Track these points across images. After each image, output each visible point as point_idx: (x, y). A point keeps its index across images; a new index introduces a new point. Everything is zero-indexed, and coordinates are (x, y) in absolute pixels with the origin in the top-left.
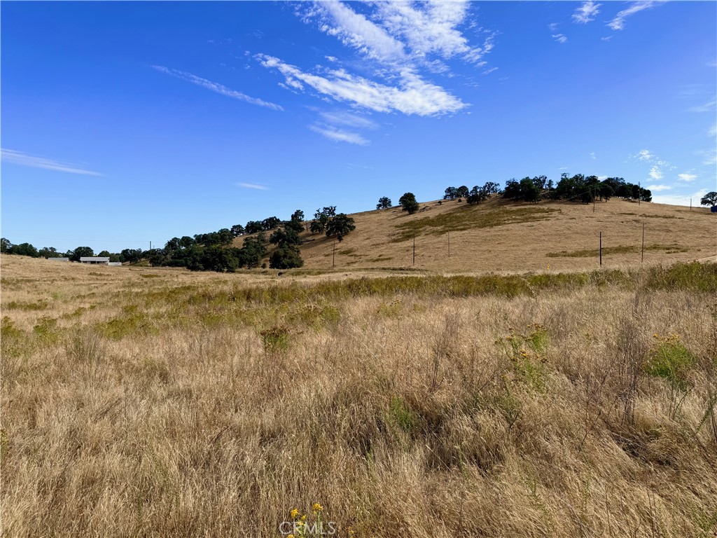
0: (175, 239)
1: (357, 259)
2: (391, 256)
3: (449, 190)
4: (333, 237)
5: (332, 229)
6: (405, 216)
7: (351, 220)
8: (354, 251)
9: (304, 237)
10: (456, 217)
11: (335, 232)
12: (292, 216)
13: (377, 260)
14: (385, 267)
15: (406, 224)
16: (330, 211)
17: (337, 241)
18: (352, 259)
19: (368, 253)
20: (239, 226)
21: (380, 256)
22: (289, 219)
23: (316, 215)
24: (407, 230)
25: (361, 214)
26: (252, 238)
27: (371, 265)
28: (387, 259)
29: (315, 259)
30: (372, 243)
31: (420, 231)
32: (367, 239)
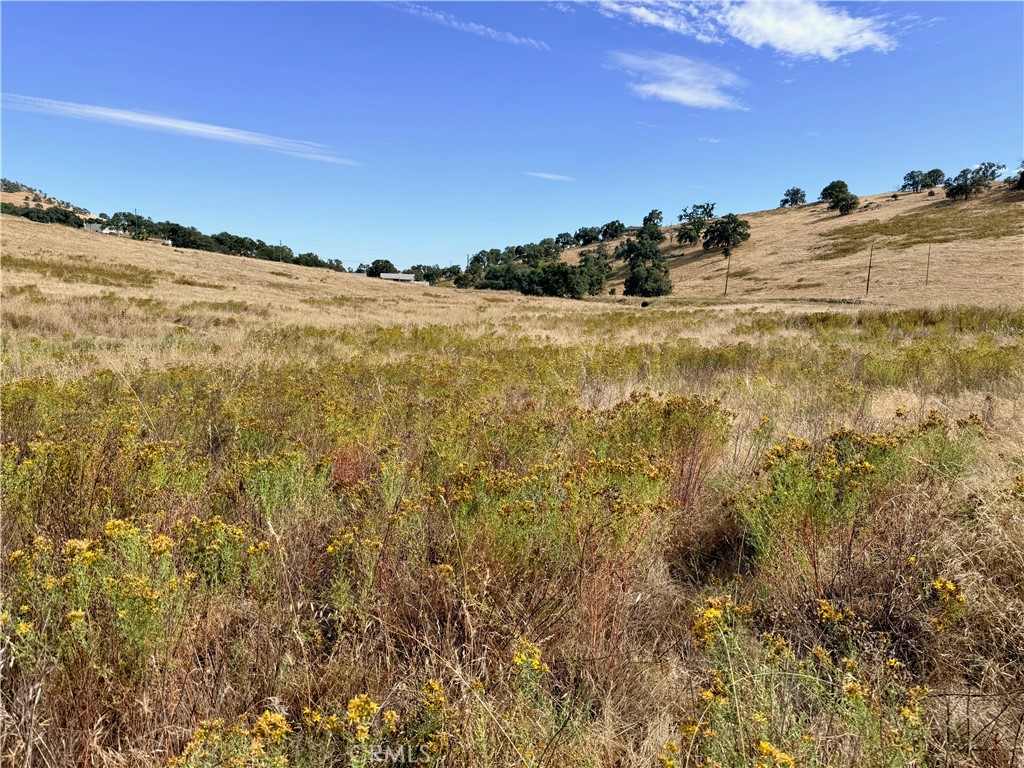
0: (483, 252)
1: (760, 285)
2: (820, 281)
3: (911, 176)
4: (714, 252)
5: (712, 239)
6: (833, 217)
7: (745, 224)
8: (753, 273)
9: (667, 250)
10: (928, 220)
11: (717, 244)
12: (645, 220)
13: (798, 287)
14: (815, 298)
15: (837, 231)
16: (705, 210)
17: (722, 257)
18: (752, 284)
19: (776, 275)
20: (567, 235)
21: (800, 280)
22: (640, 224)
23: (681, 218)
24: (841, 240)
25: (755, 215)
26: (590, 251)
27: (789, 295)
28: (813, 286)
29: (689, 283)
30: (781, 261)
31: (864, 243)
32: (772, 254)
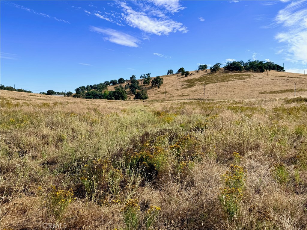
1: (172, 95)
3: (200, 66)
4: (155, 87)
5: (154, 83)
6: (183, 77)
7: (162, 79)
8: (168, 92)
10: (209, 78)
11: (155, 85)
12: (131, 78)
13: (183, 96)
15: (186, 81)
16: (148, 75)
17: (158, 88)
18: (170, 95)
19: (175, 93)
20: (107, 82)
21: (183, 94)
24: (188, 83)
28: (187, 95)
30: (174, 89)
31: (195, 84)
32: (171, 87)
